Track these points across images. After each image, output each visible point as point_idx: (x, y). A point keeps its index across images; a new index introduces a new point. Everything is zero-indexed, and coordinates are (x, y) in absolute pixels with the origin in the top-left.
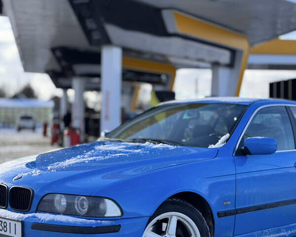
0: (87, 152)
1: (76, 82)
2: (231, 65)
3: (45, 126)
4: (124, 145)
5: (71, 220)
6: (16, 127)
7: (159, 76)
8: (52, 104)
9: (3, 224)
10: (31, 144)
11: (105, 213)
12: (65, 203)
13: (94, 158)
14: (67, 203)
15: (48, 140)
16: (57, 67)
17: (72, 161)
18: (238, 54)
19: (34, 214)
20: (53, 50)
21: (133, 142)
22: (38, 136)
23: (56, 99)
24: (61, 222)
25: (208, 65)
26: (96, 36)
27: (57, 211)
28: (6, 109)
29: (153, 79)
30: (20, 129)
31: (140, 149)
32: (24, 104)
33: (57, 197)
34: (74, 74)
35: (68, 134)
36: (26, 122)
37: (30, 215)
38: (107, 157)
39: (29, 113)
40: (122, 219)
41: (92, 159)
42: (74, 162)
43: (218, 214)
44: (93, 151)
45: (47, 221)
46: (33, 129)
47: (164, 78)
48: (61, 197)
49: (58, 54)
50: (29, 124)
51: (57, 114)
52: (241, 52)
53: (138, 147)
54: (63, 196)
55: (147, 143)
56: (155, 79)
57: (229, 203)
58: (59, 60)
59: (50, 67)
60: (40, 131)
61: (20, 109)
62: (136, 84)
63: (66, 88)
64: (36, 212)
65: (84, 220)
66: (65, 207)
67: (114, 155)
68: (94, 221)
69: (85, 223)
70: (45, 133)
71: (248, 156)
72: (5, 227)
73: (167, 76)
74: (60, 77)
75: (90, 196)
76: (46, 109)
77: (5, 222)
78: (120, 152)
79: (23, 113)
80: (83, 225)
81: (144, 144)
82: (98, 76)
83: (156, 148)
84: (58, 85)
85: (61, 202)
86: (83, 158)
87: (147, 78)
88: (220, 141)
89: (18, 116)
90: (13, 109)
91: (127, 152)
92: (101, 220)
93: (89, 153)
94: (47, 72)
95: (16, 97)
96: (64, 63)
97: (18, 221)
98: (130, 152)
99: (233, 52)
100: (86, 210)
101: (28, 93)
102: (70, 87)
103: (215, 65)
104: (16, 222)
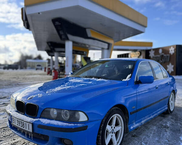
0: (65, 83)
1: (56, 54)
2: (108, 49)
3: (45, 68)
4: (82, 79)
5: (60, 123)
6: (35, 68)
7: (83, 52)
8: (47, 61)
9: (22, 124)
10: (40, 74)
11: (79, 119)
12: (56, 113)
13: (70, 87)
14: (57, 113)
15: (46, 73)
16: (49, 49)
17: (59, 88)
18: (110, 45)
19: (39, 119)
20: (48, 43)
21: (86, 78)
22: (42, 72)
23: (49, 60)
24: (54, 125)
25: (100, 49)
26: (63, 37)
27: (52, 118)
28: (32, 62)
29: (81, 53)
30: (37, 69)
31: (91, 81)
32: (38, 61)
33: (52, 110)
34: (55, 51)
35: (54, 72)
36: (39, 67)
37: (37, 119)
38: (77, 86)
39: (40, 64)
40: (88, 122)
41: (69, 87)
42: (60, 89)
43: (130, 113)
44: (68, 82)
45: (46, 124)
46: (41, 69)
47: (85, 53)
48: (54, 110)
49: (50, 44)
50: (40, 67)
51: (49, 64)
52: (111, 44)
53: (90, 81)
54: (55, 109)
55: (93, 78)
56: (82, 53)
57: (134, 107)
58: (50, 46)
59: (47, 49)
60: (43, 70)
61: (37, 63)
62: (75, 55)
63: (52, 56)
64: (40, 118)
65: (67, 124)
66: (56, 115)
67: (79, 85)
68: (73, 124)
69: (68, 126)
70: (45, 71)
71: (140, 84)
72: (23, 125)
73: (86, 52)
74: (50, 52)
75: (71, 110)
76: (45, 63)
77: (23, 123)
78: (82, 83)
79: (38, 64)
80: (67, 127)
81: (92, 79)
82: (64, 52)
83: (99, 81)
84: (49, 55)
85: (54, 112)
86: (64, 87)
87: (79, 53)
88: (127, 78)
89: (36, 65)
90: (34, 63)
91: (85, 83)
92: (77, 124)
93: (67, 84)
94: (46, 50)
95: (35, 59)
96: (51, 47)
97: (30, 123)
98: (87, 83)
99: (109, 44)
100: (68, 117)
101: (39, 57)
102: (54, 56)
103: (103, 49)
104: (29, 124)
